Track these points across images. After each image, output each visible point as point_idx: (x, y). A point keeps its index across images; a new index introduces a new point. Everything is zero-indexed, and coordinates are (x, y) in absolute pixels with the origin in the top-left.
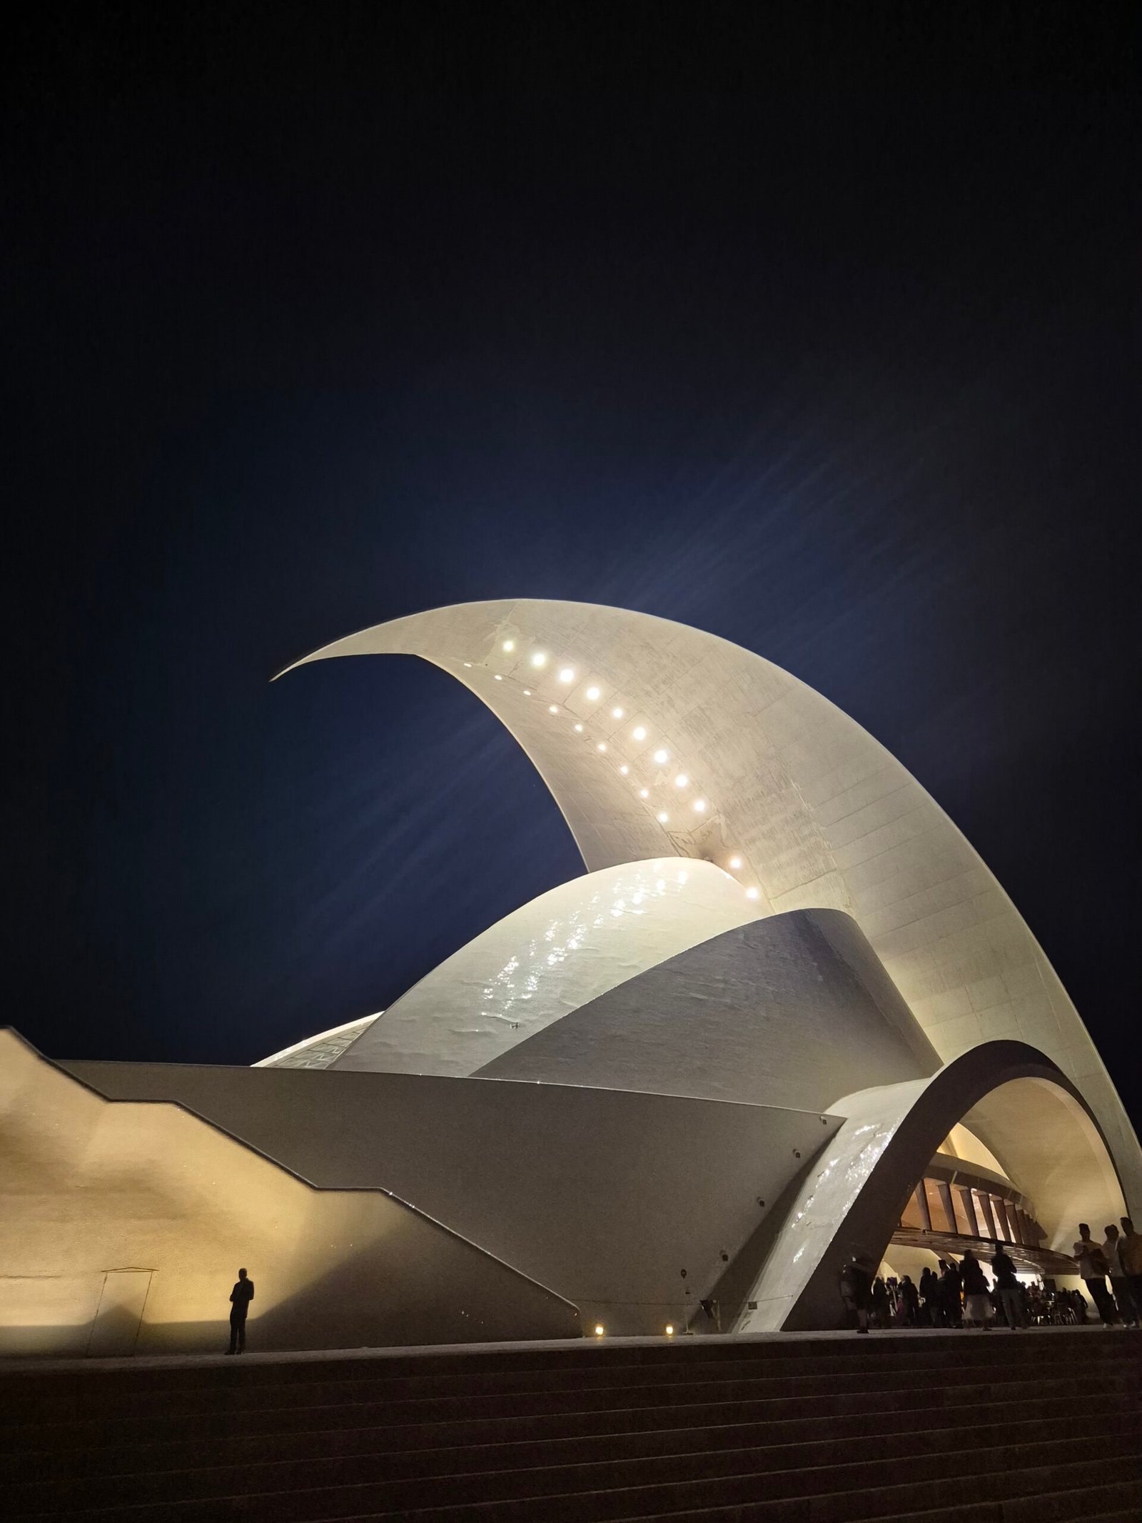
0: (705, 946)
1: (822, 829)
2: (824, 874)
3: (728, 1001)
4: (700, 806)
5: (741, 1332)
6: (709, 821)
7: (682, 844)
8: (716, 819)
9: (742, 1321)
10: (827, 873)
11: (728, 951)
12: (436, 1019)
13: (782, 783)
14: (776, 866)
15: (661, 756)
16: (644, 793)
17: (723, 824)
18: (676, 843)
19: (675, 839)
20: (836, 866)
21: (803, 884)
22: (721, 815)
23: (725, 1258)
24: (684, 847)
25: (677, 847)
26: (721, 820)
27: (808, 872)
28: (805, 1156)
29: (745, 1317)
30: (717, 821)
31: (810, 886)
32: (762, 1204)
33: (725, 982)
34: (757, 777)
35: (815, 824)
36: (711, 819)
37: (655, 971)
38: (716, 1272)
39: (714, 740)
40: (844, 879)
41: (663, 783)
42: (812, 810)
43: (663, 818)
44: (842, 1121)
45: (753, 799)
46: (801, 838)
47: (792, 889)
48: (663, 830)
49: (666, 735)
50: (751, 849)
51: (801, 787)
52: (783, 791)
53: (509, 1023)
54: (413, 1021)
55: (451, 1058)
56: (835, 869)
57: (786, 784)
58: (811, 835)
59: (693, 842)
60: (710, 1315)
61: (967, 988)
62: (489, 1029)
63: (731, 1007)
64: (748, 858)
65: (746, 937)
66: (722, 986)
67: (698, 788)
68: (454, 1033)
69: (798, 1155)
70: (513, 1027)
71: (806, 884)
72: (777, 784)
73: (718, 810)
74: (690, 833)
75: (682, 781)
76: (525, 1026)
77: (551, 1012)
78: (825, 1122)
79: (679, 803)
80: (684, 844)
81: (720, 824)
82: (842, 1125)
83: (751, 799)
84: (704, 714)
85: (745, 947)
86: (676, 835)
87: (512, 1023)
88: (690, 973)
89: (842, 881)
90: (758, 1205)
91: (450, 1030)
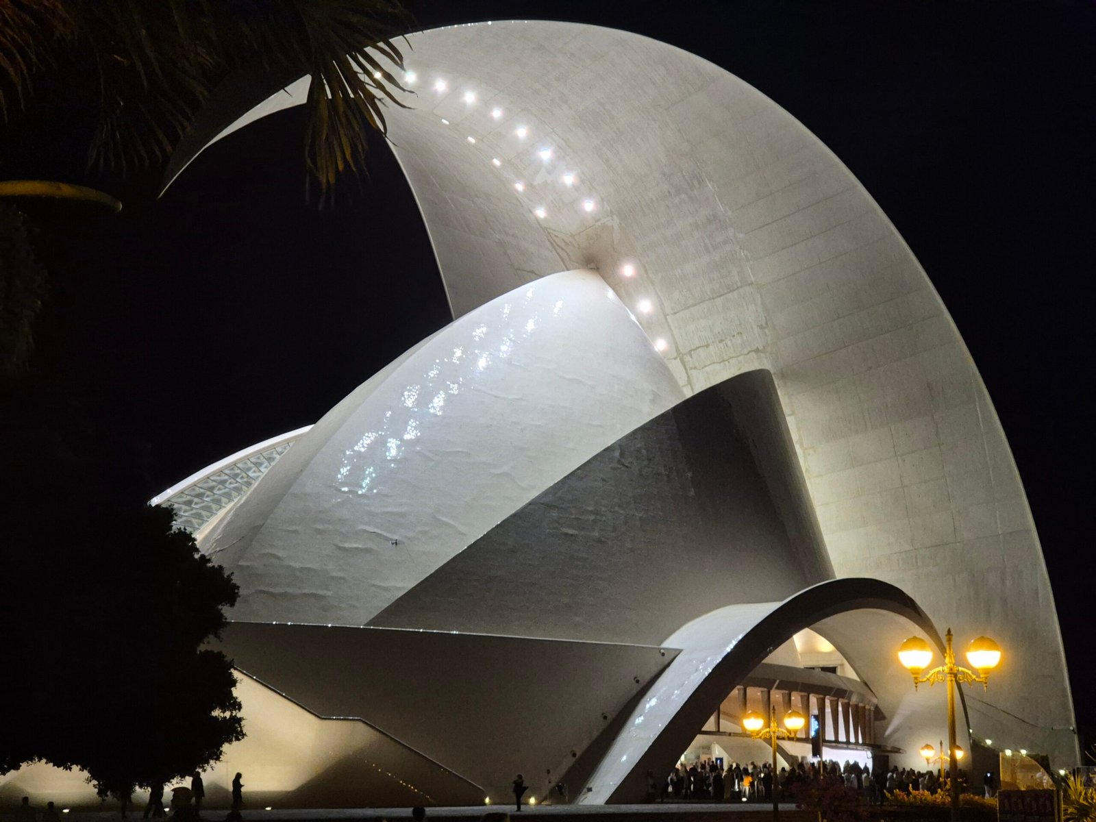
0: (579, 471)
1: (741, 236)
2: (738, 288)
3: (596, 534)
4: (589, 206)
5: (580, 803)
6: (599, 223)
7: (563, 245)
8: (607, 221)
9: (582, 797)
10: (741, 287)
11: (601, 476)
12: (320, 532)
13: (696, 184)
14: (678, 276)
15: (546, 155)
16: (519, 187)
17: (616, 227)
18: (554, 241)
19: (555, 238)
20: (753, 279)
21: (710, 299)
22: (615, 217)
23: (574, 755)
24: (564, 247)
25: (557, 247)
26: (615, 222)
27: (718, 286)
28: (643, 683)
29: (584, 794)
30: (610, 224)
31: (719, 301)
32: (605, 718)
33: (596, 513)
34: (664, 175)
35: (732, 230)
36: (602, 221)
37: (531, 506)
38: (568, 763)
39: (614, 135)
40: (761, 296)
41: (546, 181)
42: (730, 213)
43: (541, 213)
44: (678, 652)
45: (657, 199)
46: (713, 246)
47: (696, 305)
48: (539, 224)
49: (554, 131)
50: (648, 256)
51: (718, 187)
52: (696, 192)
53: (388, 539)
54: (296, 532)
55: (341, 574)
56: (751, 284)
57: (699, 183)
58: (725, 242)
59: (576, 245)
60: (562, 794)
61: (892, 429)
62: (370, 545)
63: (599, 541)
64: (644, 266)
65: (622, 454)
66: (592, 517)
67: (587, 185)
68: (339, 548)
69: (638, 681)
70: (393, 544)
71: (713, 299)
72: (688, 183)
73: (611, 211)
74: (573, 236)
75: (569, 179)
76: (404, 543)
77: (427, 528)
78: (663, 654)
79: (563, 202)
80: (563, 244)
81: (612, 226)
82: (677, 656)
83: (654, 199)
84: (605, 109)
85: (619, 466)
86: (556, 233)
87: (392, 540)
88: (563, 506)
89: (760, 299)
90: (602, 719)
91: (334, 544)
